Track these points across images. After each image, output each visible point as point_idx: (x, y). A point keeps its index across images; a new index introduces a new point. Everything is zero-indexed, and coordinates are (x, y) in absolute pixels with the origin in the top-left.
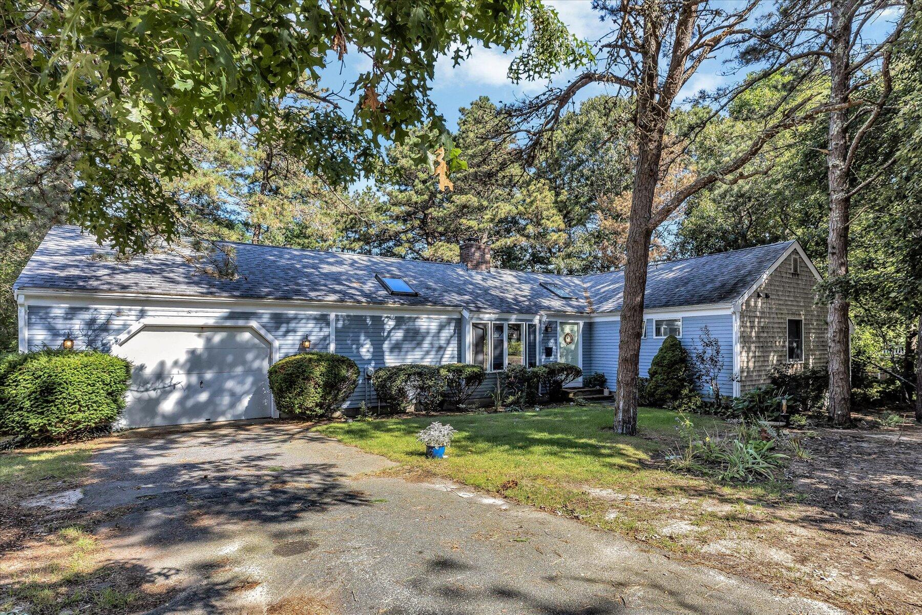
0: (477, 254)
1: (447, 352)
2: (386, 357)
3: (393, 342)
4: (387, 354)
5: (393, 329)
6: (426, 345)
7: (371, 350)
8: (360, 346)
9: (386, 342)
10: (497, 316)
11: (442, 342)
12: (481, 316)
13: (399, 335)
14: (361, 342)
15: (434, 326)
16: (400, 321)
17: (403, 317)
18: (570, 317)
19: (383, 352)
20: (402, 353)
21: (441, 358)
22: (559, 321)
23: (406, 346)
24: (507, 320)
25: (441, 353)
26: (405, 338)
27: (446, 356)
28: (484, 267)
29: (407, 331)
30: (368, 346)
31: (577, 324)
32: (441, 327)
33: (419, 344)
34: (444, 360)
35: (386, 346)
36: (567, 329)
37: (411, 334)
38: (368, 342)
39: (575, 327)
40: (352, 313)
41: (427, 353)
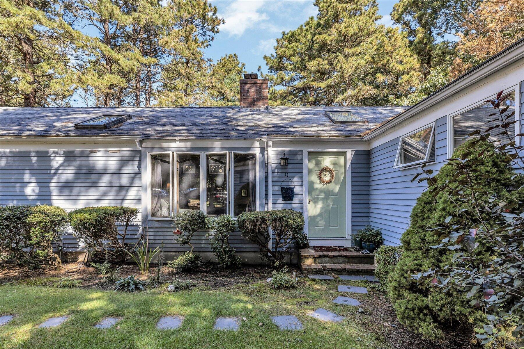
0: (253, 91)
1: (130, 193)
2: (54, 197)
3: (63, 180)
4: (54, 193)
5: (61, 165)
6: (103, 184)
7: (37, 189)
8: (24, 185)
9: (54, 180)
10: (189, 145)
11: (125, 181)
12: (165, 145)
13: (69, 173)
14: (26, 180)
15: (113, 162)
16: (70, 156)
17: (73, 152)
18: (330, 142)
19: (50, 191)
20: (74, 193)
21: (123, 200)
22: (307, 149)
23: (78, 186)
24: (206, 149)
25: (123, 193)
26: (77, 177)
27: (128, 197)
28: (260, 104)
29: (79, 168)
30: (33, 185)
31: (344, 154)
32: (123, 163)
33: (94, 184)
34: (126, 202)
35: (53, 184)
36: (327, 162)
37: (84, 171)
38: (33, 180)
39: (342, 160)
40: (16, 149)
41: (105, 194)
